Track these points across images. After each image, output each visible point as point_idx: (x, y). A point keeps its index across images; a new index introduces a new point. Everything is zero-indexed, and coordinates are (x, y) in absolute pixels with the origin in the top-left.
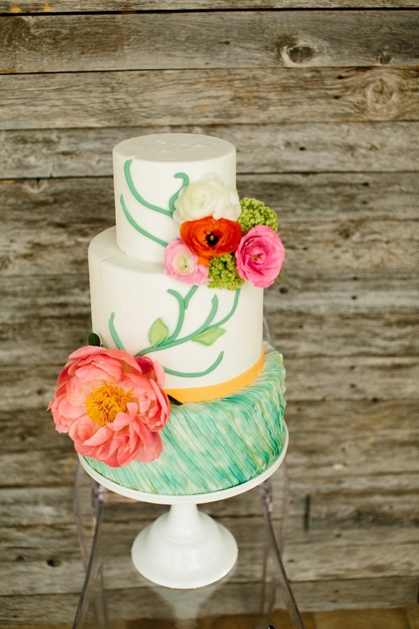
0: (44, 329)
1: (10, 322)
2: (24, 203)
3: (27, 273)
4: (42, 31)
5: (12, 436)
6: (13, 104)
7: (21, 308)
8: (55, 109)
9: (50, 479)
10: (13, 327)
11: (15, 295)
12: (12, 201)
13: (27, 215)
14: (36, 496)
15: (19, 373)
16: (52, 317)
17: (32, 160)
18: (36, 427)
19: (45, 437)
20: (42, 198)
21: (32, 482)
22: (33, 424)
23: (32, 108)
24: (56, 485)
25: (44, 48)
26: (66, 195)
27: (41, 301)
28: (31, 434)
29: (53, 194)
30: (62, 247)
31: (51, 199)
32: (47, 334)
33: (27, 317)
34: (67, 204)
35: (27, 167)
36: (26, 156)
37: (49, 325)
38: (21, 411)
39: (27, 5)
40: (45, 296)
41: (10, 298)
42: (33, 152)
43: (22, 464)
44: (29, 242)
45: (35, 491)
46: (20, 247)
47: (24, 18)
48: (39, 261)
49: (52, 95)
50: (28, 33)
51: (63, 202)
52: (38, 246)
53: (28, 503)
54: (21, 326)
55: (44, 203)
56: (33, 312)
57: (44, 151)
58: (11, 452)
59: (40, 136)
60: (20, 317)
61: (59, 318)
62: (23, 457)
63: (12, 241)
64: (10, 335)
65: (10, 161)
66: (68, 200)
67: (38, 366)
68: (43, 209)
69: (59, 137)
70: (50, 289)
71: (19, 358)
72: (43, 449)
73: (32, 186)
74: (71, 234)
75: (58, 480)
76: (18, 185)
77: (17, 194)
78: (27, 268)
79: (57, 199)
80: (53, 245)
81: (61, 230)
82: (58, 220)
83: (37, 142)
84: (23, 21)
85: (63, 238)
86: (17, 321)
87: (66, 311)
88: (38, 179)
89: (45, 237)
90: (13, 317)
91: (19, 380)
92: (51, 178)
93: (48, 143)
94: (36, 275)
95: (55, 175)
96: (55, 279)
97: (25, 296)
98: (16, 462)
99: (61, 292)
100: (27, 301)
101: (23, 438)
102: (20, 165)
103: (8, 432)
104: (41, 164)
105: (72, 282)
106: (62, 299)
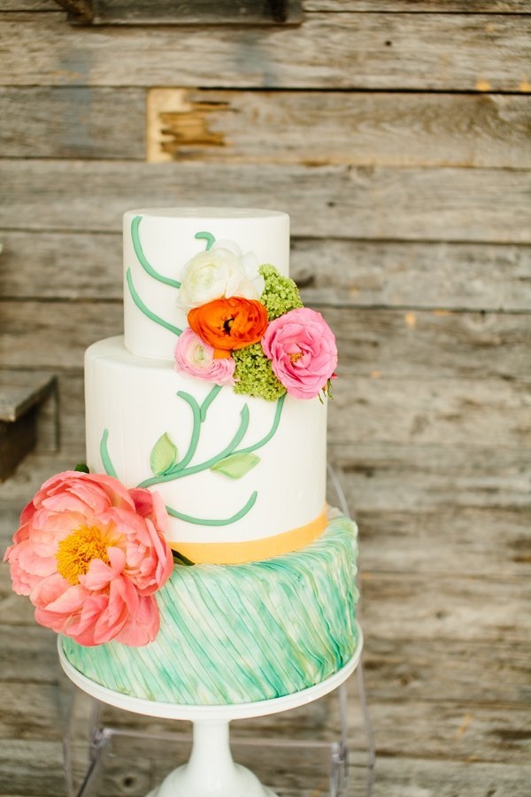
0: (460, 523)
1: (415, 509)
2: (460, 342)
3: (449, 441)
4: (513, 115)
5: (388, 677)
6: (465, 208)
7: (433, 491)
8: (522, 218)
9: (433, 746)
10: (417, 517)
11: (427, 471)
12: (444, 338)
13: (462, 360)
14: (408, 771)
15: (415, 584)
16: (475, 507)
17: (478, 285)
18: (427, 667)
19: (435, 683)
20: (485, 338)
21: (406, 749)
22: (421, 661)
23: (491, 214)
24: (440, 756)
25: (515, 137)
26: (519, 335)
27: (463, 482)
28: (416, 676)
29: (502, 334)
30: (501, 408)
31: (497, 340)
32: (463, 531)
33: (440, 505)
34: (517, 348)
35: (469, 295)
36: (470, 279)
37: (467, 518)
38: (408, 641)
39: (499, 80)
40: (470, 476)
41: (420, 475)
42: (480, 275)
43: (398, 720)
44: (458, 398)
45: (408, 762)
46: (445, 405)
47: (493, 97)
48: (468, 426)
49: (519, 198)
50: (495, 117)
51: (512, 344)
52: (468, 403)
53: (395, 781)
54: (430, 515)
55: (487, 345)
56: (448, 497)
57: (497, 273)
58: (385, 701)
59: (492, 252)
60: (429, 503)
61: (483, 508)
62: (400, 710)
63: (435, 395)
64: (411, 528)
65: (448, 284)
66: (519, 342)
67: (443, 576)
68: (484, 352)
69: (518, 257)
70: (477, 467)
71: (418, 562)
72: (429, 701)
73: (475, 320)
74: (518, 390)
75: (444, 748)
76: (455, 317)
77: (452, 329)
78: (448, 435)
79: (506, 341)
80: (490, 405)
81: (504, 384)
82: (503, 368)
83: (486, 261)
84: (489, 101)
85: (505, 394)
86: (425, 509)
87: (494, 499)
88: (483, 312)
89: (480, 392)
90: (419, 503)
91: (412, 594)
92: (501, 312)
93: (502, 262)
94: (461, 446)
95: (507, 307)
96: (487, 452)
97: (442, 472)
98: (389, 717)
99: (491, 472)
100: (441, 481)
101: (405, 682)
102: (462, 291)
103: (384, 670)
104: (489, 291)
105: (510, 457)
106: (490, 482)
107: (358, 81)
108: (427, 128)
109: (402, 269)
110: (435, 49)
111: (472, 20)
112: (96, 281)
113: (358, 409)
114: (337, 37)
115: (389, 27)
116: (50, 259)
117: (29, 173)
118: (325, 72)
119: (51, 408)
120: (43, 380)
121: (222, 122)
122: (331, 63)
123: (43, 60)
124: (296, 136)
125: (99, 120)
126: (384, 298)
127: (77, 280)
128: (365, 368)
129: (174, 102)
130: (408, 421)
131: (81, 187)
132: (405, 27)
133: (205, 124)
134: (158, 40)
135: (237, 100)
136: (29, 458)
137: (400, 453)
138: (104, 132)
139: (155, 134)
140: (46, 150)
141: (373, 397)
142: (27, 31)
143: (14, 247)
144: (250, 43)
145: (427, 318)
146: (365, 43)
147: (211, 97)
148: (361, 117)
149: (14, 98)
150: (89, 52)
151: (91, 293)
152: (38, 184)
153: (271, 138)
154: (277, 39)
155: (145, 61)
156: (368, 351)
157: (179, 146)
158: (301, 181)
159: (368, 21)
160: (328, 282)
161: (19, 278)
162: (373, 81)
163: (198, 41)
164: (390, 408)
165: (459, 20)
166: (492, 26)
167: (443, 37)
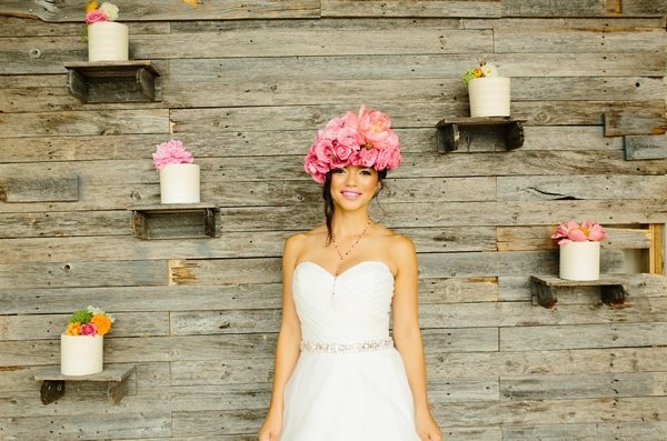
107: (241, 255)
108: (266, 270)
109: (261, 319)
110: (266, 243)
111: (280, 233)
112: (150, 329)
113: (248, 371)
114: (233, 240)
115: (251, 236)
116: (133, 322)
117: (125, 291)
118: (229, 252)
119: (134, 377)
120: (131, 366)
121: (194, 271)
122: (231, 249)
123: (130, 251)
124: (221, 275)
125: (151, 272)
126: (255, 331)
127: (143, 329)
128: (250, 356)
129: (177, 264)
130: (267, 375)
131: (144, 296)
132: (256, 236)
133: (188, 271)
134: (171, 243)
135: (199, 263)
136: (125, 397)
137: (265, 386)
138: (153, 276)
139: (171, 276)
140: (131, 283)
141: (253, 366)
142: (124, 241)
143: (119, 318)
144: (203, 243)
145: (270, 336)
146: (243, 242)
147: (191, 262)
148: (243, 267)
149: (119, 265)
150: (146, 248)
151: (149, 334)
152: (129, 295)
153: (212, 276)
154: (212, 241)
155: (166, 251)
156: (250, 349)
157: (179, 279)
158: (222, 290)
159: (243, 235)
160: (235, 325)
161: (120, 329)
162: (246, 255)
163: (184, 243)
164: (260, 370)
165: (275, 233)
166: (287, 234)
167: (270, 239)
